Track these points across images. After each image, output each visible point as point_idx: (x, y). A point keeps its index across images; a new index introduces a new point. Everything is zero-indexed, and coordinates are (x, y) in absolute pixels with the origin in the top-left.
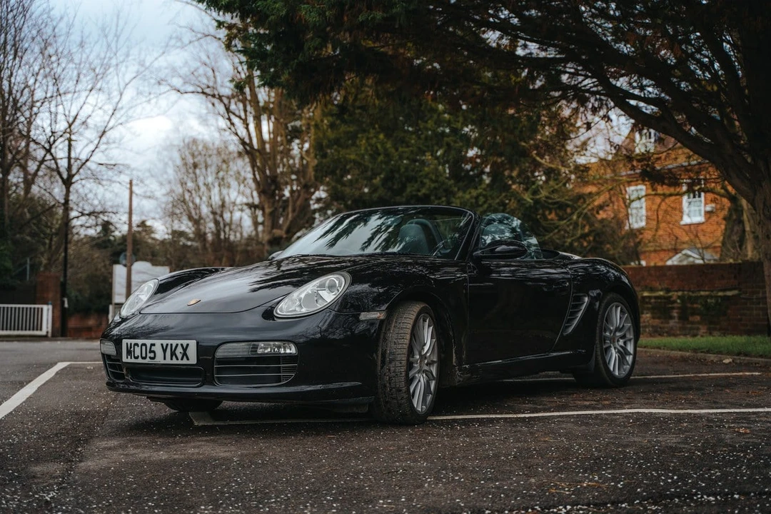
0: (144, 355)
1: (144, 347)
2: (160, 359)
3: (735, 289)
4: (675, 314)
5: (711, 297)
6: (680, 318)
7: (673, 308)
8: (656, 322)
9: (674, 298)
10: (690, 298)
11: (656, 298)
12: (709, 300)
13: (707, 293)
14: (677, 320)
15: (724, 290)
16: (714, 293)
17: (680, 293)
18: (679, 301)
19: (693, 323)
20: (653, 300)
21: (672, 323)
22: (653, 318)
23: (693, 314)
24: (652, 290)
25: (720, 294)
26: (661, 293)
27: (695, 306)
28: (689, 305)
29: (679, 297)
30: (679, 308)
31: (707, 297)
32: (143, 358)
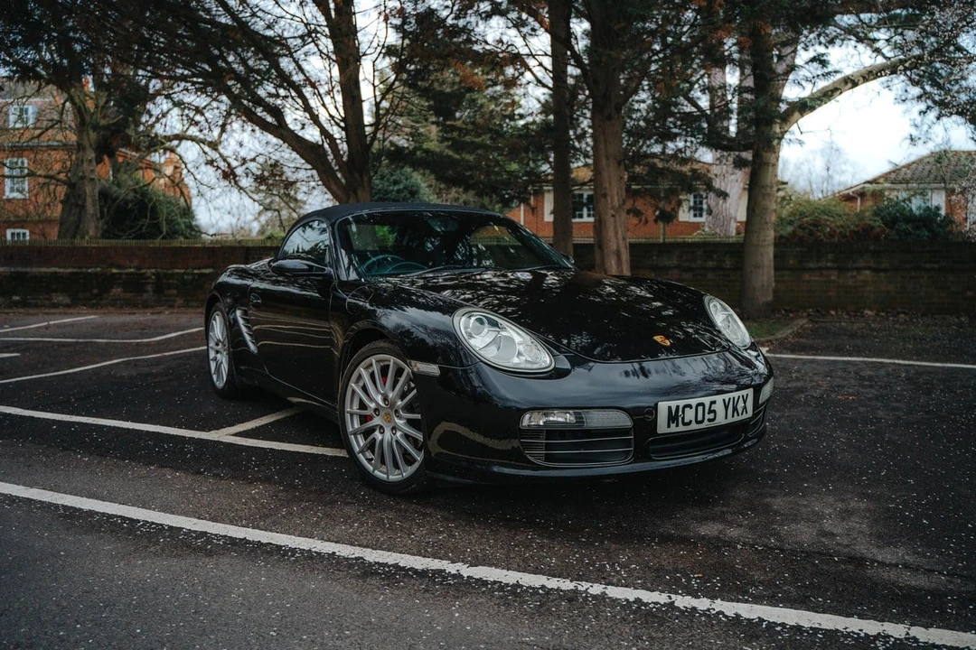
0: (700, 418)
1: (700, 408)
2: (721, 420)
3: (210, 268)
4: (149, 288)
5: (188, 274)
6: (154, 292)
7: (148, 283)
8: (129, 295)
9: (148, 274)
10: (166, 275)
11: (126, 274)
12: (185, 277)
13: (182, 271)
14: (151, 293)
15: (199, 269)
16: (189, 271)
17: (153, 271)
18: (153, 277)
19: (169, 296)
20: (124, 276)
21: (145, 296)
22: (125, 292)
23: (169, 288)
24: (119, 267)
25: (196, 271)
26: (132, 270)
27: (171, 281)
28: (165, 281)
29: (153, 274)
30: (153, 283)
31: (184, 274)
32: (697, 422)
